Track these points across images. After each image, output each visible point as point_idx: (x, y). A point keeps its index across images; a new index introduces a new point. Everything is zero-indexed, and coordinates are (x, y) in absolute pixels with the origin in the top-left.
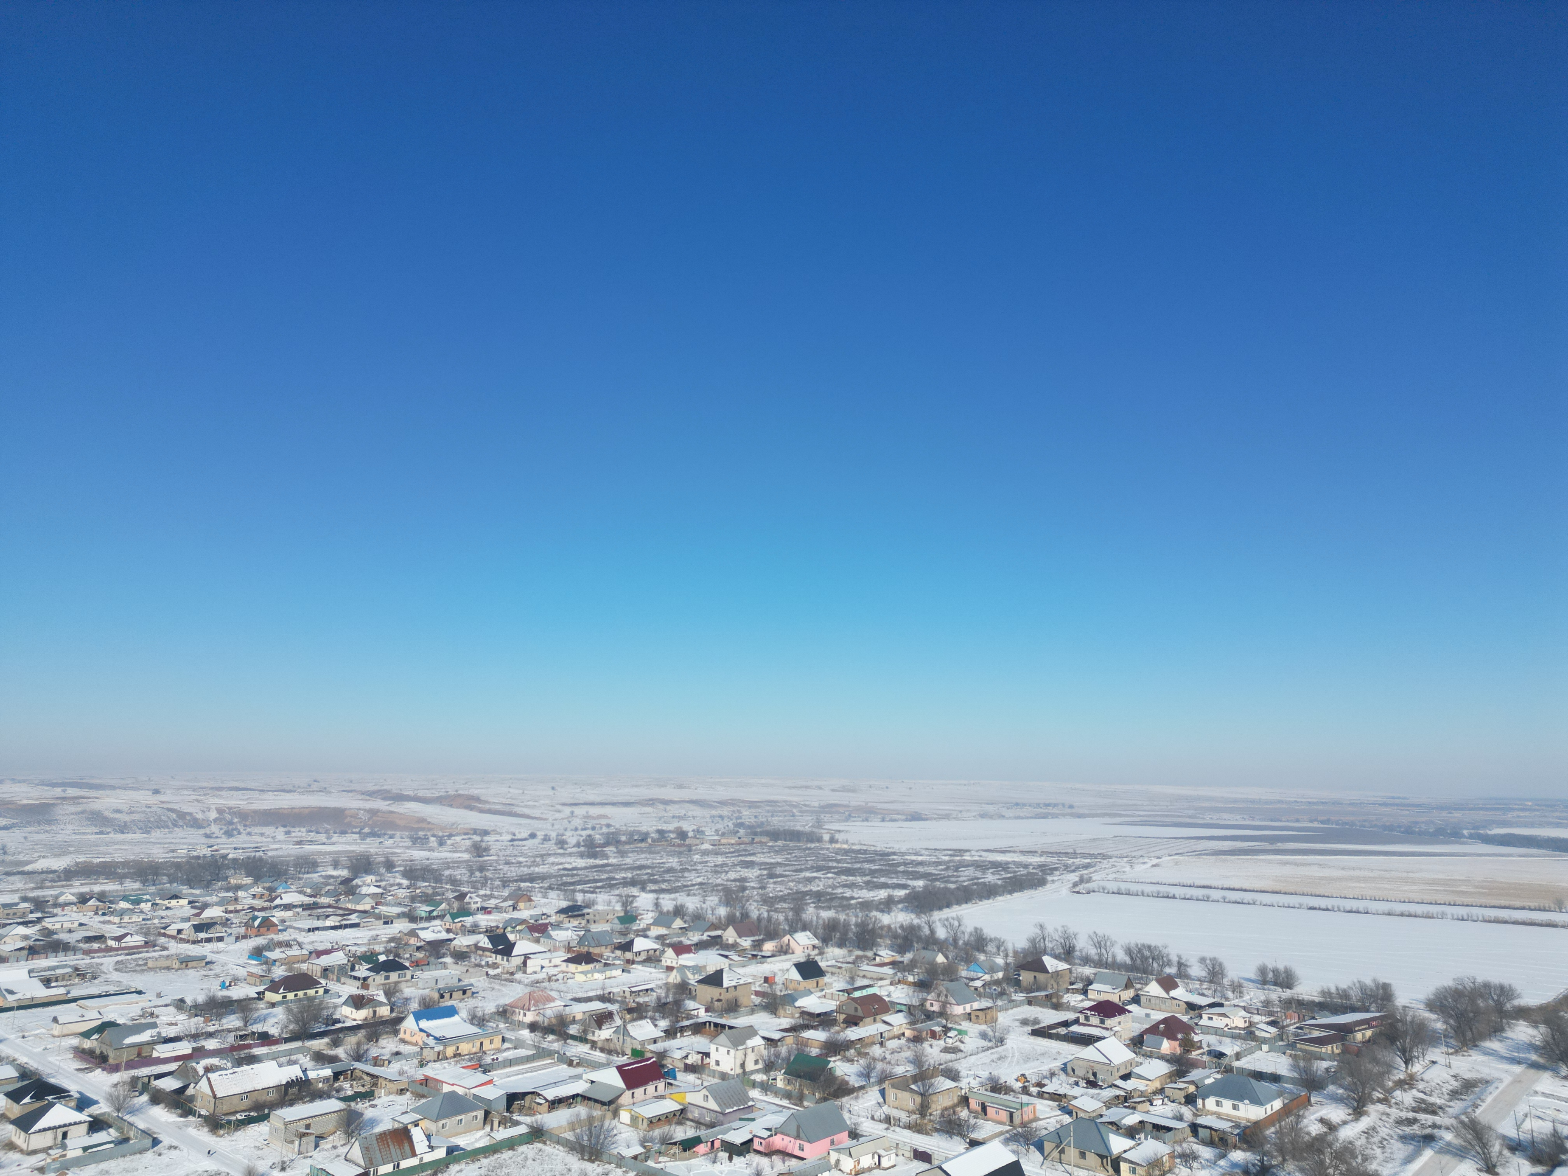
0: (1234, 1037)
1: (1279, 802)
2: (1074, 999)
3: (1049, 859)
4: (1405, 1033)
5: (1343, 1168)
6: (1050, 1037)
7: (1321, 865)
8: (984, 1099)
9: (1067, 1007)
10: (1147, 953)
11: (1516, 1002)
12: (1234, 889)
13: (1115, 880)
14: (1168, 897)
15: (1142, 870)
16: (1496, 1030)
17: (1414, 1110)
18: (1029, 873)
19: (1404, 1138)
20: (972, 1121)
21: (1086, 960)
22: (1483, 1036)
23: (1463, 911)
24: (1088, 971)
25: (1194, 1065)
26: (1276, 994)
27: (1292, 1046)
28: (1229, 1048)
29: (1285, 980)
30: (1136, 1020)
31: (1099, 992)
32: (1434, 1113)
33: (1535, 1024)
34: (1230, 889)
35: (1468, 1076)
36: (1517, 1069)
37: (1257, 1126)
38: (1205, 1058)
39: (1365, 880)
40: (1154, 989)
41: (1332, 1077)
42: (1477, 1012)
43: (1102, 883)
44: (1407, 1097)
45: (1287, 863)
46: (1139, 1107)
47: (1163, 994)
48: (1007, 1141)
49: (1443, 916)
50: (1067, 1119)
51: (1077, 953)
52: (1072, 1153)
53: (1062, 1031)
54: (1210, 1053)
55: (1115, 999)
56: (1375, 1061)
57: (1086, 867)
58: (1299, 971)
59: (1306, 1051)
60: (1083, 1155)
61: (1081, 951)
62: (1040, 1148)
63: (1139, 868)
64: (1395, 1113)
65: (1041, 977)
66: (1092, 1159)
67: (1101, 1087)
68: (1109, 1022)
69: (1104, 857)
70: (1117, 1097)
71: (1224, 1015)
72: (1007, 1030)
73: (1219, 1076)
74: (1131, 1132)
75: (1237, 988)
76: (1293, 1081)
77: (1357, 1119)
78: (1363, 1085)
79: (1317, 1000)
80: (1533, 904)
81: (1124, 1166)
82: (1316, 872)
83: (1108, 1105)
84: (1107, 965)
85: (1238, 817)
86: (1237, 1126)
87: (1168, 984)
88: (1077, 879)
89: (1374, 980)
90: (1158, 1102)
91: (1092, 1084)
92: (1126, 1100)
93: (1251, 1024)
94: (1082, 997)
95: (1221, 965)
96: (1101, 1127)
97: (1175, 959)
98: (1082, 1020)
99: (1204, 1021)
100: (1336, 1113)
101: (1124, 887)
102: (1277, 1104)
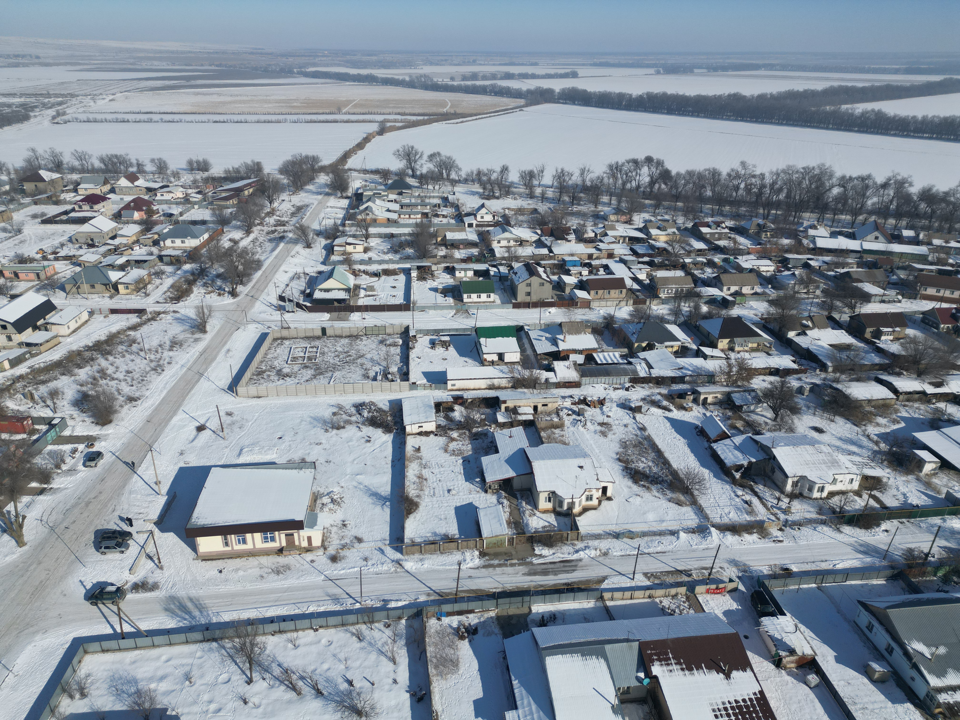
0: (177, 204)
1: (190, 52)
2: (69, 196)
3: (28, 100)
4: (269, 187)
5: (243, 261)
6: (56, 222)
7: (219, 94)
8: (15, 269)
9: (65, 202)
10: (115, 160)
11: (320, 164)
12: (167, 113)
13: (84, 112)
14: (124, 122)
15: (102, 104)
16: (311, 180)
17: (275, 226)
18: (13, 111)
19: (270, 240)
20: (9, 284)
21: (73, 170)
22: (306, 184)
23: (295, 117)
24: (75, 177)
25: (156, 223)
26: (200, 176)
27: (211, 203)
28: (175, 210)
29: (204, 166)
30: (114, 203)
31: (86, 189)
32: (284, 225)
33: (327, 174)
34: (164, 113)
35: (299, 204)
36: (320, 197)
37: (196, 249)
38: (162, 218)
39: (244, 102)
40: (123, 182)
41: (234, 217)
42: (303, 172)
43: (75, 115)
44: (271, 220)
45: (198, 94)
46: (125, 253)
47: (130, 185)
48: (38, 291)
49: (285, 121)
50: (78, 269)
51: (65, 166)
52: (85, 287)
53: (64, 217)
54: (164, 215)
55: (98, 192)
56: (255, 204)
57: (60, 104)
58: (211, 161)
59: (219, 205)
60: (93, 287)
61: (67, 164)
62: (62, 288)
63: (100, 103)
64: (266, 229)
65: (40, 185)
66: (99, 287)
67: (98, 247)
68: (96, 207)
69: (73, 96)
70: (110, 250)
71: (170, 192)
72: (22, 224)
73: (171, 227)
74: (122, 268)
75: (176, 175)
76: (213, 222)
77: (248, 236)
78: (250, 218)
79: (223, 176)
80: (327, 111)
81: (120, 287)
82: (216, 99)
83: (105, 255)
84: (88, 171)
85: (164, 63)
86: (185, 251)
87: (132, 178)
88: (54, 113)
89: (252, 161)
90: (137, 248)
91: (92, 246)
92: (116, 251)
93: (187, 195)
94: (74, 194)
95: (164, 162)
96: (103, 269)
97: (134, 162)
98: (77, 208)
99: (159, 197)
100: (237, 235)
101: (91, 116)
102: (206, 236)
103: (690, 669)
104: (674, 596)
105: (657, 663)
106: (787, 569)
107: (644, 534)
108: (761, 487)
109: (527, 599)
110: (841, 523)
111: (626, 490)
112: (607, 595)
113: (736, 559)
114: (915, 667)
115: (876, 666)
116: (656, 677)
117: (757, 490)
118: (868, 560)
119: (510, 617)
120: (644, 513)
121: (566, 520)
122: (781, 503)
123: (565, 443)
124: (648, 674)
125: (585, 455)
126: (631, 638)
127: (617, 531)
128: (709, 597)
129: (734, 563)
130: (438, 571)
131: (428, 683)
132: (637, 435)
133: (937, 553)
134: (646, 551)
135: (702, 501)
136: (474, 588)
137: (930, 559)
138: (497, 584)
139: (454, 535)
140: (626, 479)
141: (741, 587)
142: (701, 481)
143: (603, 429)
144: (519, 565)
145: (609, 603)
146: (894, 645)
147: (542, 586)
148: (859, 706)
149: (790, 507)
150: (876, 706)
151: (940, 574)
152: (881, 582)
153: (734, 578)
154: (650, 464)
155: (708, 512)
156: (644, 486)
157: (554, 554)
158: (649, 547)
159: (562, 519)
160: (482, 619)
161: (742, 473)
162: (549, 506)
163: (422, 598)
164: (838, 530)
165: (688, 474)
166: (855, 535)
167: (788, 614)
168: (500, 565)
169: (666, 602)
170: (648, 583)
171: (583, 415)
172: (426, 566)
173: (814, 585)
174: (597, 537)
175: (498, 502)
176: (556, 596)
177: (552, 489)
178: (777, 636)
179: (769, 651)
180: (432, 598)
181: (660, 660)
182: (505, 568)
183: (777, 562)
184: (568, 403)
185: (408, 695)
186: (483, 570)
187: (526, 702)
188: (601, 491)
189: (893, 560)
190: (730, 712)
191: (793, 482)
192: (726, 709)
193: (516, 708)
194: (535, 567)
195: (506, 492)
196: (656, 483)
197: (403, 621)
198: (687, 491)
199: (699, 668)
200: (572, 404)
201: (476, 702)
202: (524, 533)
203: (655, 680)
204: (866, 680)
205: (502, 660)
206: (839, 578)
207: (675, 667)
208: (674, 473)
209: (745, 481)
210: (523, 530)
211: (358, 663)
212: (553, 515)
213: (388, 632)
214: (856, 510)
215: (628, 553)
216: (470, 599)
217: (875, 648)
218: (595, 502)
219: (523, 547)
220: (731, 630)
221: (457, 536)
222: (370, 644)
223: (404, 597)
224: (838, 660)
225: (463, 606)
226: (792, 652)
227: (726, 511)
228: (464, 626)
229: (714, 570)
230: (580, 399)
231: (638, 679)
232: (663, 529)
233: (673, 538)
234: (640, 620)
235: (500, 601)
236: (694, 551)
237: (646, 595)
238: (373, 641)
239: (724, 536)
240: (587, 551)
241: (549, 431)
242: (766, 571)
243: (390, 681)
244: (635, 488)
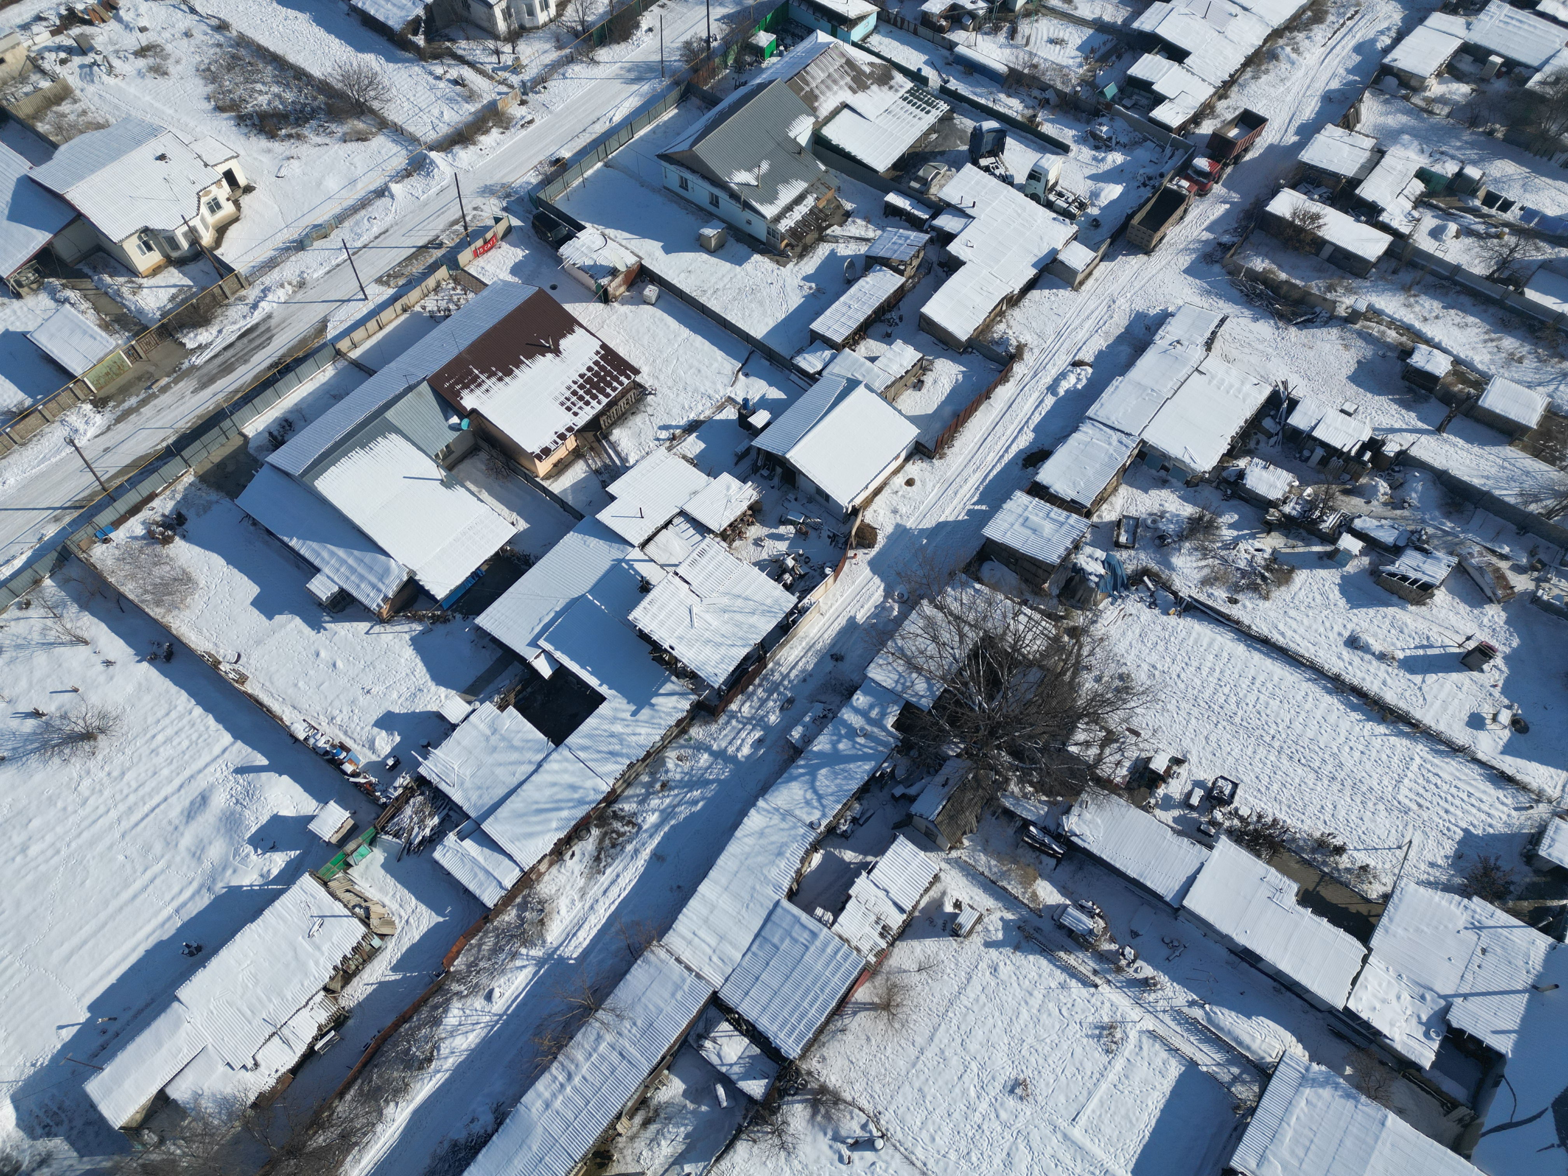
103: (509, 373)
104: (437, 288)
105: (465, 393)
106: (558, 160)
107: (340, 219)
108: (463, 44)
109: (226, 424)
110: (592, 48)
111: (265, 159)
112: (344, 345)
113: (488, 183)
114: (747, 206)
115: (709, 232)
116: (474, 411)
117: (460, 52)
118: (646, 88)
119: (221, 466)
120: (319, 184)
121: (201, 265)
122: (503, 58)
123: (99, 126)
124: (462, 413)
125: (154, 132)
126: (412, 382)
127: (296, 236)
128: (481, 261)
129: (488, 191)
130: (42, 475)
131: (164, 630)
132: (219, 45)
133: (718, 30)
134: (359, 244)
135: (394, 114)
136: (127, 461)
137: (714, 44)
138: (161, 434)
139: (21, 403)
140: (254, 139)
141: (516, 222)
142: (372, 81)
143: (151, 61)
144: (176, 381)
145: (354, 354)
146: (717, 191)
147: (236, 391)
148: (710, 292)
149: (517, 59)
150: (726, 280)
151: (730, 62)
152: (672, 112)
153: (500, 214)
154: (276, 89)
155: (411, 129)
156: (290, 136)
157: (220, 332)
158: (360, 236)
159: (191, 267)
160: (178, 497)
161: (425, 33)
162: (155, 257)
163: (51, 531)
164: (593, 61)
165: (346, 77)
166: (616, 58)
167: (587, 225)
168: (144, 403)
169: (431, 304)
170: (391, 291)
171: (92, 49)
172: (12, 481)
173: (599, 165)
174: (271, 264)
175: (57, 301)
176: (269, 392)
177: (140, 225)
178: (589, 262)
179: (588, 288)
180: (67, 520)
181: (466, 386)
182: (156, 401)
183: (542, 158)
184: (42, 37)
185: (145, 665)
186: (121, 426)
187: (325, 554)
188: (224, 182)
189: (674, 73)
190: (581, 392)
191: (503, 11)
192: (574, 393)
193: (318, 570)
194: (204, 371)
195: (57, 276)
196: (307, 121)
197: (48, 582)
198: (361, 109)
199: (518, 364)
200: (54, 33)
201: (257, 603)
202: (146, 328)
203: (474, 416)
204: (705, 256)
205: (252, 528)
206: (623, 135)
207: (489, 382)
208: (323, 87)
209: (436, 45)
210: (139, 323)
211: (23, 683)
212: (173, 270)
213: (35, 613)
214: (602, 16)
215: (334, 263)
216: (133, 483)
217: (700, 209)
218: (228, 209)
219: (160, 352)
220: (531, 290)
221: (28, 402)
222: (18, 647)
223: (15, 549)
224: (668, 249)
225: (132, 497)
226: (613, 272)
227: (436, 112)
228: (158, 524)
229: (468, 219)
230: (61, 17)
231: (454, 428)
232: (362, 193)
233: (385, 201)
234: (411, 351)
235: (186, 453)
236: (426, 204)
237: (399, 311)
238: (20, 641)
239: (454, 156)
240: (270, 297)
241: (50, 116)
242: (533, 179)
243: (101, 667)
244: (278, 147)
